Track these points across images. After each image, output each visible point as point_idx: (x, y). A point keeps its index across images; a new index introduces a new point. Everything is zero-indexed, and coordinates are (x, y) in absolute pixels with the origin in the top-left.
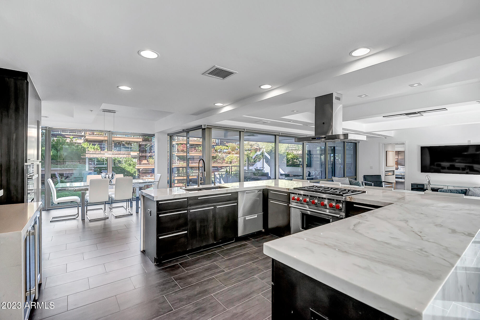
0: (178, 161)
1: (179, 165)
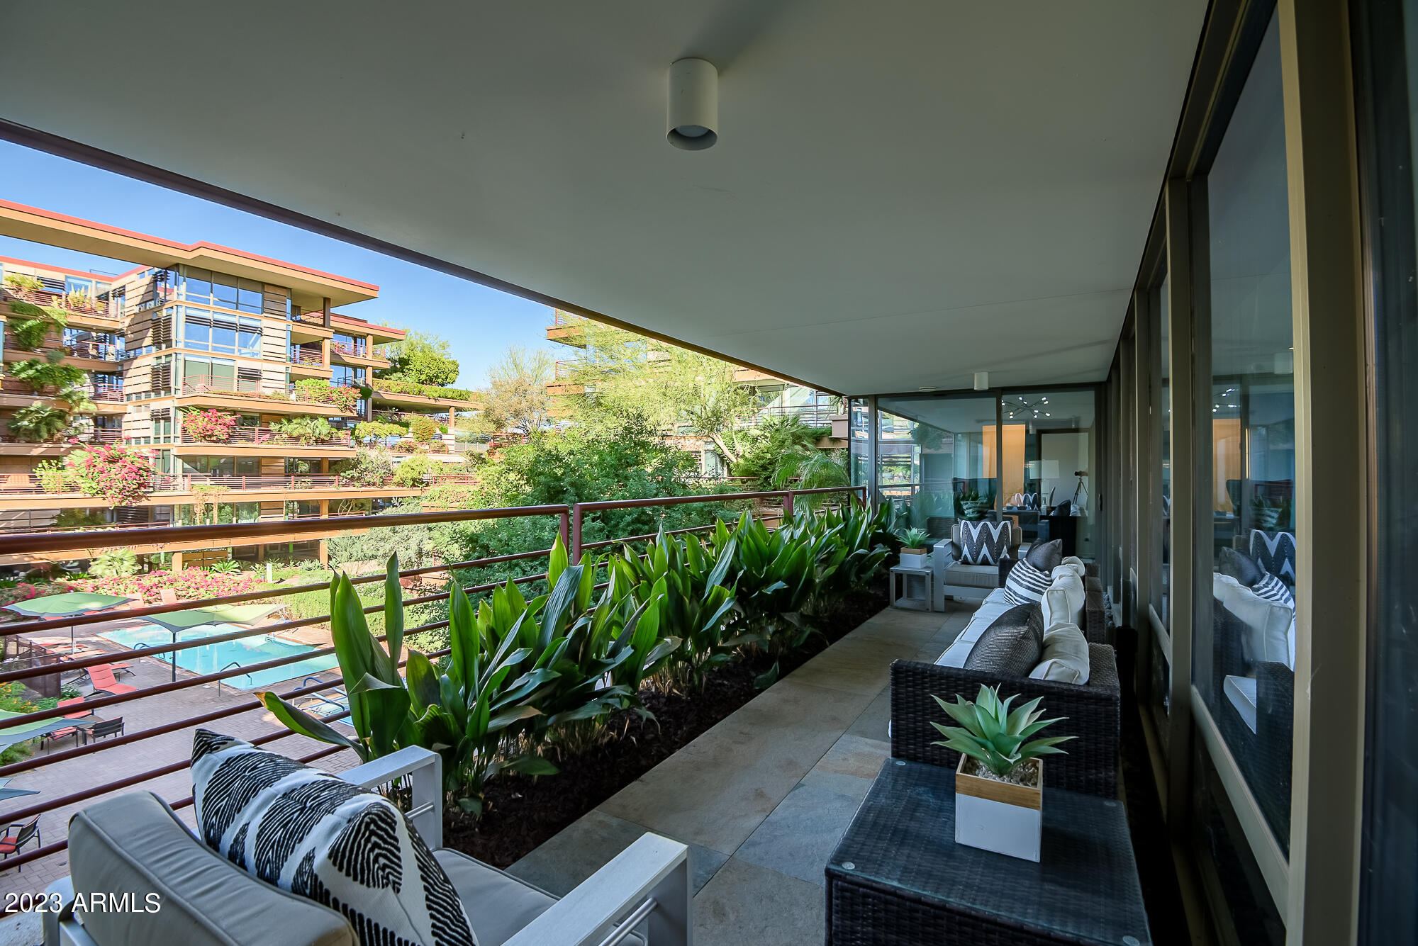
0: (183, 476)
1: (190, 493)
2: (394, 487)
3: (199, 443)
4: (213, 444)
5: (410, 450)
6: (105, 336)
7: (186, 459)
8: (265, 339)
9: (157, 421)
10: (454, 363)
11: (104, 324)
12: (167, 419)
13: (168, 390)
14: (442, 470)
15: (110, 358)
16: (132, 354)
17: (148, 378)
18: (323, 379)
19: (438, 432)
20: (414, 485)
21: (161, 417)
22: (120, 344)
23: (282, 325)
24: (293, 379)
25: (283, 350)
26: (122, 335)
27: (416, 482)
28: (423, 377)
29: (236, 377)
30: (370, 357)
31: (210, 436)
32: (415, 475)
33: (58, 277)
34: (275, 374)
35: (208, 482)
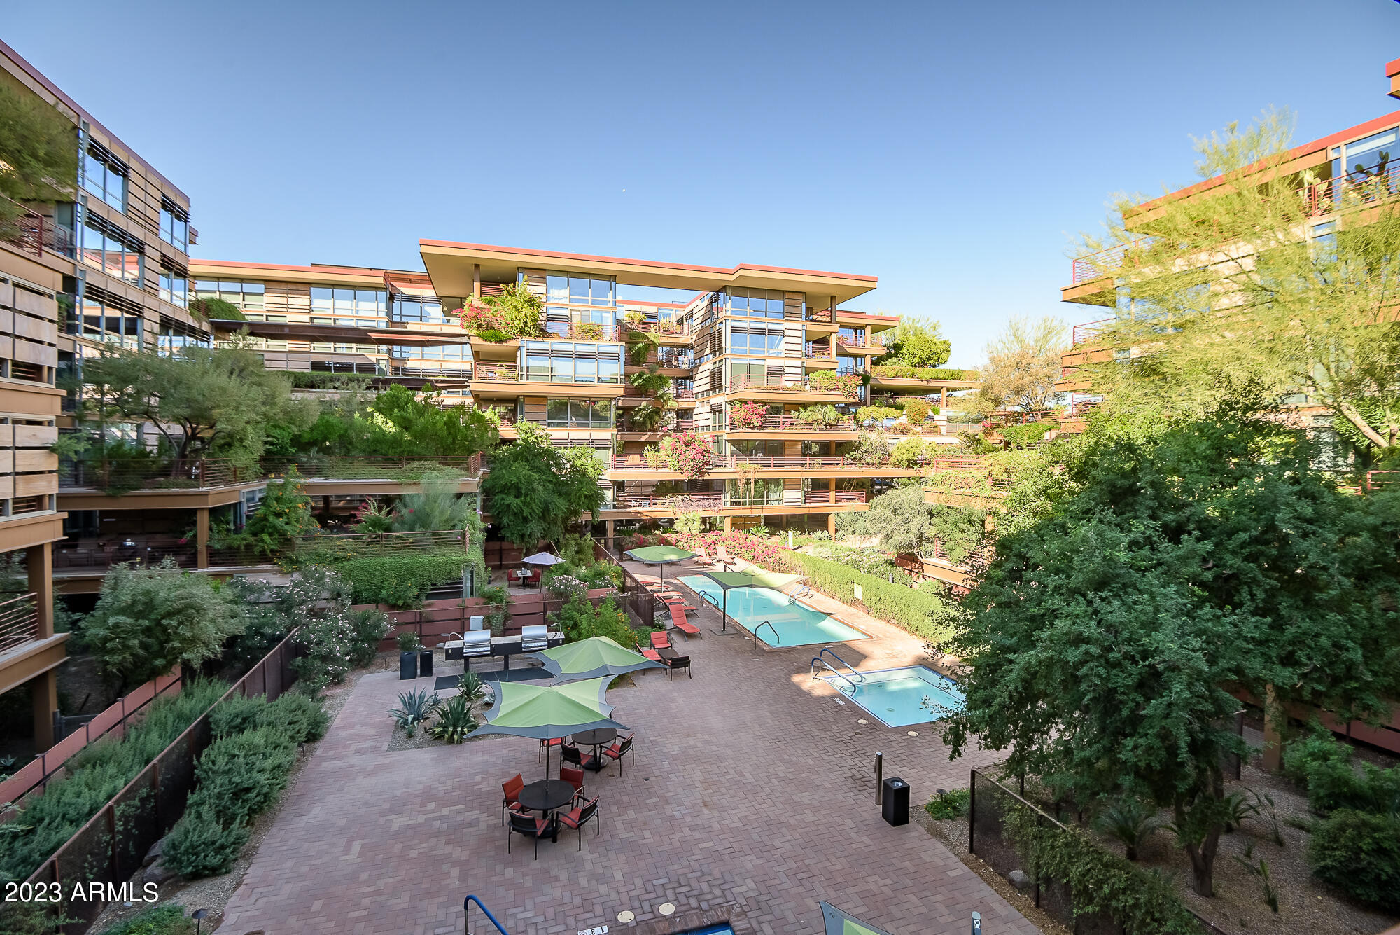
2: (890, 468)
3: (742, 430)
4: (750, 430)
5: (904, 432)
6: (682, 350)
7: (733, 442)
8: (786, 339)
9: (714, 413)
10: (945, 342)
11: (681, 341)
12: (721, 412)
13: (720, 388)
14: (935, 451)
15: (685, 367)
16: (698, 362)
17: (708, 380)
18: (831, 369)
19: (930, 413)
20: (908, 466)
21: (716, 410)
22: (691, 355)
23: (799, 326)
24: (808, 372)
25: (799, 348)
26: (692, 348)
27: (911, 463)
28: (916, 360)
29: (766, 374)
30: (868, 345)
31: (750, 423)
32: (910, 456)
33: (654, 309)
34: (794, 369)
35: (748, 462)
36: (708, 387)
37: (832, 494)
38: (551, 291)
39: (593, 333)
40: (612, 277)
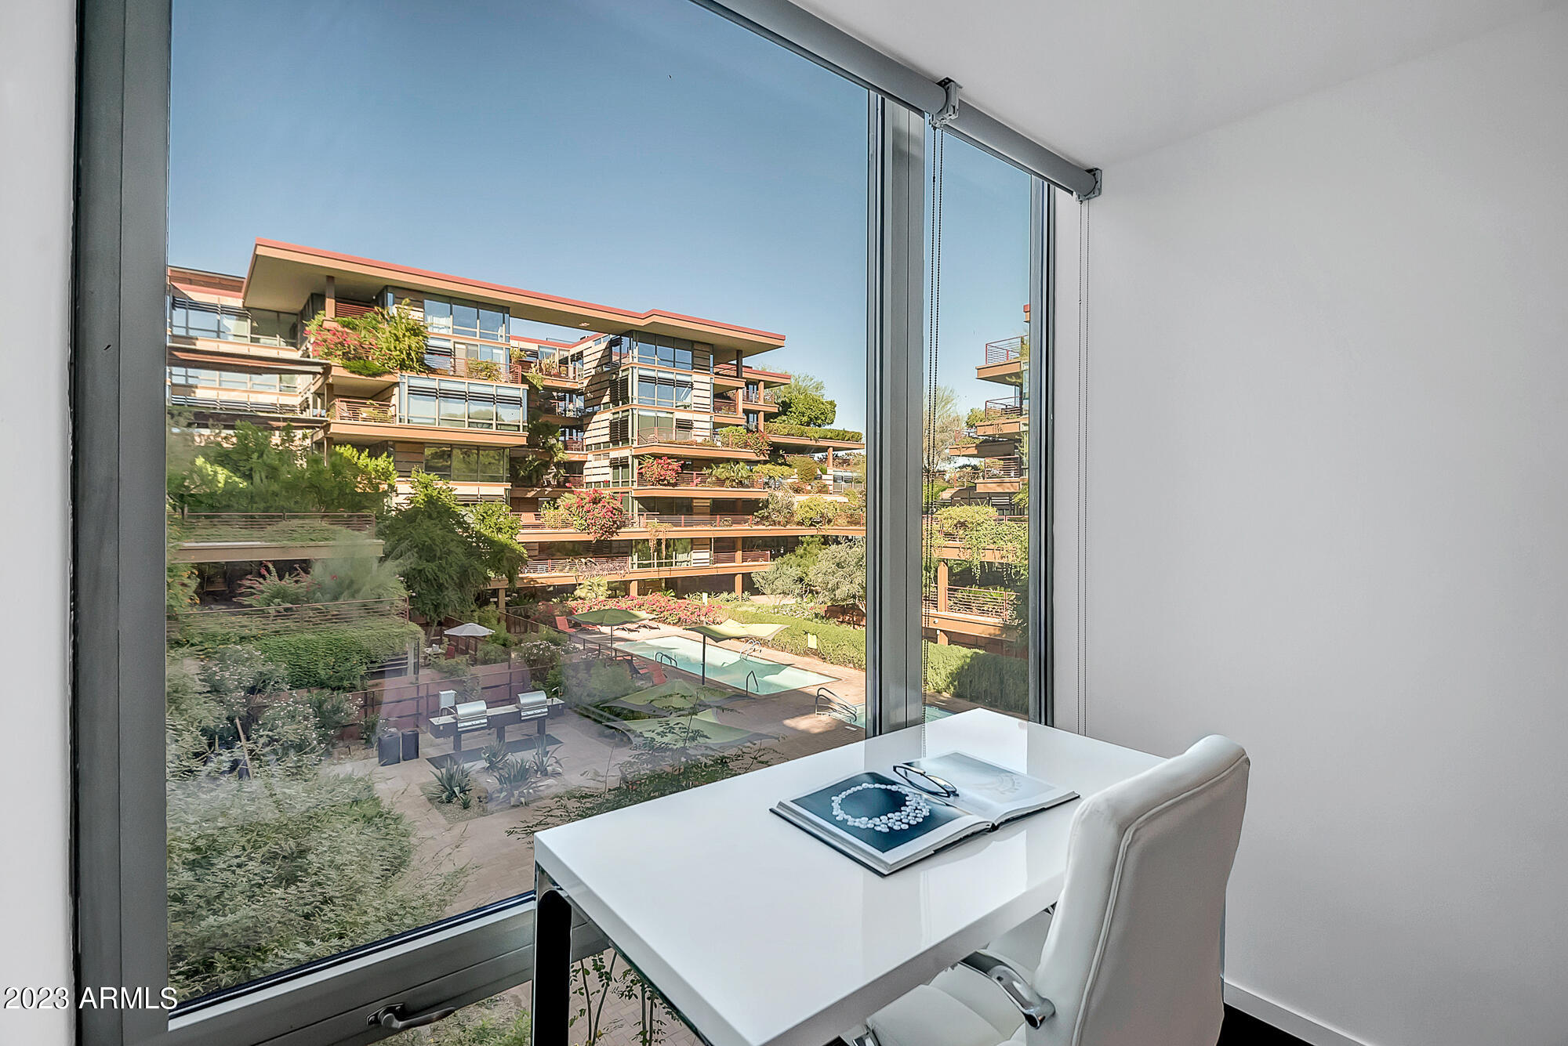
0: (639, 515)
1: (644, 529)
2: (794, 527)
3: (654, 487)
4: (664, 487)
5: (799, 490)
6: (565, 396)
7: (642, 500)
8: (695, 392)
9: (616, 467)
10: (831, 403)
11: (568, 385)
12: (625, 466)
13: (625, 441)
14: (836, 509)
15: (570, 414)
16: (590, 410)
17: (607, 431)
18: (737, 426)
19: (819, 472)
20: (811, 525)
21: (618, 465)
22: (579, 403)
23: (707, 379)
24: (717, 426)
25: (707, 401)
26: (582, 394)
27: (814, 522)
28: (805, 419)
29: (674, 427)
30: (761, 402)
31: (663, 480)
32: (812, 514)
33: (534, 347)
34: (703, 423)
35: (656, 520)
36: (607, 439)
37: (739, 554)
38: (429, 318)
39: (488, 371)
40: (504, 309)
